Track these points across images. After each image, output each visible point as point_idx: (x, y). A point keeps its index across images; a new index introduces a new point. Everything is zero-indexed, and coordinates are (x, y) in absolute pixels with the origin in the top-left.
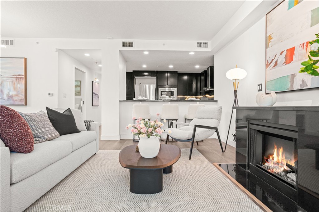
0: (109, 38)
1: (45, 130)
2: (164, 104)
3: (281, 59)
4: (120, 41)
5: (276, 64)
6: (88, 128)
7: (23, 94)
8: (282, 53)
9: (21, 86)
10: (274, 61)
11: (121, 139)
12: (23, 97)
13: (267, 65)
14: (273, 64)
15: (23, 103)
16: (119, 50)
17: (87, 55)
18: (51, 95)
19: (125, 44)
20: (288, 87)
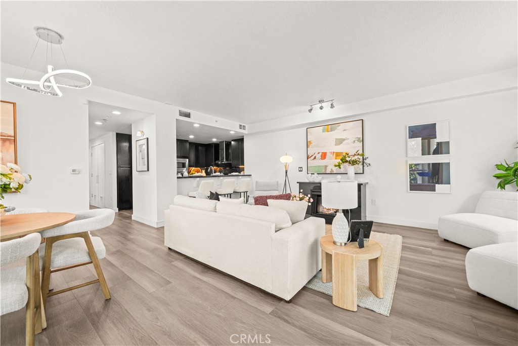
3: (319, 156)
4: (177, 109)
5: (315, 158)
8: (319, 153)
10: (314, 156)
13: (308, 158)
14: (313, 158)
16: (177, 119)
18: (77, 172)
19: (182, 114)
20: (323, 171)
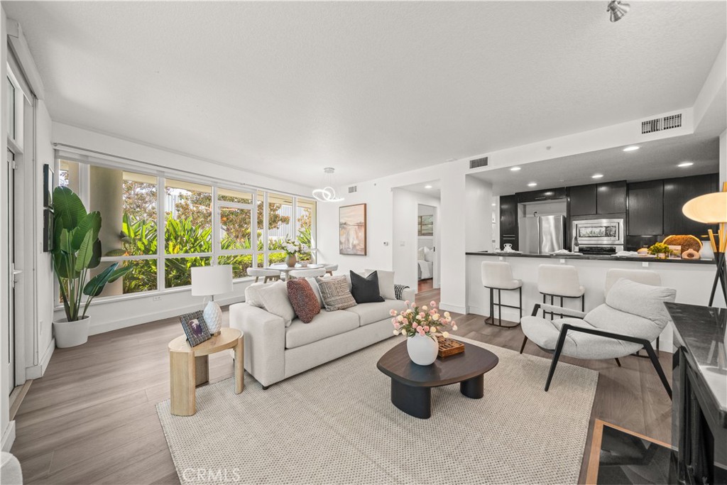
0: (451, 161)
1: (337, 298)
2: (541, 265)
4: (466, 161)
6: (398, 297)
7: (363, 243)
9: (362, 234)
11: (469, 314)
12: (363, 247)
15: (363, 253)
17: (428, 187)
18: (386, 244)
19: (475, 164)
